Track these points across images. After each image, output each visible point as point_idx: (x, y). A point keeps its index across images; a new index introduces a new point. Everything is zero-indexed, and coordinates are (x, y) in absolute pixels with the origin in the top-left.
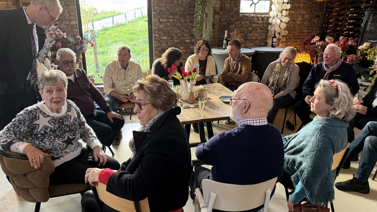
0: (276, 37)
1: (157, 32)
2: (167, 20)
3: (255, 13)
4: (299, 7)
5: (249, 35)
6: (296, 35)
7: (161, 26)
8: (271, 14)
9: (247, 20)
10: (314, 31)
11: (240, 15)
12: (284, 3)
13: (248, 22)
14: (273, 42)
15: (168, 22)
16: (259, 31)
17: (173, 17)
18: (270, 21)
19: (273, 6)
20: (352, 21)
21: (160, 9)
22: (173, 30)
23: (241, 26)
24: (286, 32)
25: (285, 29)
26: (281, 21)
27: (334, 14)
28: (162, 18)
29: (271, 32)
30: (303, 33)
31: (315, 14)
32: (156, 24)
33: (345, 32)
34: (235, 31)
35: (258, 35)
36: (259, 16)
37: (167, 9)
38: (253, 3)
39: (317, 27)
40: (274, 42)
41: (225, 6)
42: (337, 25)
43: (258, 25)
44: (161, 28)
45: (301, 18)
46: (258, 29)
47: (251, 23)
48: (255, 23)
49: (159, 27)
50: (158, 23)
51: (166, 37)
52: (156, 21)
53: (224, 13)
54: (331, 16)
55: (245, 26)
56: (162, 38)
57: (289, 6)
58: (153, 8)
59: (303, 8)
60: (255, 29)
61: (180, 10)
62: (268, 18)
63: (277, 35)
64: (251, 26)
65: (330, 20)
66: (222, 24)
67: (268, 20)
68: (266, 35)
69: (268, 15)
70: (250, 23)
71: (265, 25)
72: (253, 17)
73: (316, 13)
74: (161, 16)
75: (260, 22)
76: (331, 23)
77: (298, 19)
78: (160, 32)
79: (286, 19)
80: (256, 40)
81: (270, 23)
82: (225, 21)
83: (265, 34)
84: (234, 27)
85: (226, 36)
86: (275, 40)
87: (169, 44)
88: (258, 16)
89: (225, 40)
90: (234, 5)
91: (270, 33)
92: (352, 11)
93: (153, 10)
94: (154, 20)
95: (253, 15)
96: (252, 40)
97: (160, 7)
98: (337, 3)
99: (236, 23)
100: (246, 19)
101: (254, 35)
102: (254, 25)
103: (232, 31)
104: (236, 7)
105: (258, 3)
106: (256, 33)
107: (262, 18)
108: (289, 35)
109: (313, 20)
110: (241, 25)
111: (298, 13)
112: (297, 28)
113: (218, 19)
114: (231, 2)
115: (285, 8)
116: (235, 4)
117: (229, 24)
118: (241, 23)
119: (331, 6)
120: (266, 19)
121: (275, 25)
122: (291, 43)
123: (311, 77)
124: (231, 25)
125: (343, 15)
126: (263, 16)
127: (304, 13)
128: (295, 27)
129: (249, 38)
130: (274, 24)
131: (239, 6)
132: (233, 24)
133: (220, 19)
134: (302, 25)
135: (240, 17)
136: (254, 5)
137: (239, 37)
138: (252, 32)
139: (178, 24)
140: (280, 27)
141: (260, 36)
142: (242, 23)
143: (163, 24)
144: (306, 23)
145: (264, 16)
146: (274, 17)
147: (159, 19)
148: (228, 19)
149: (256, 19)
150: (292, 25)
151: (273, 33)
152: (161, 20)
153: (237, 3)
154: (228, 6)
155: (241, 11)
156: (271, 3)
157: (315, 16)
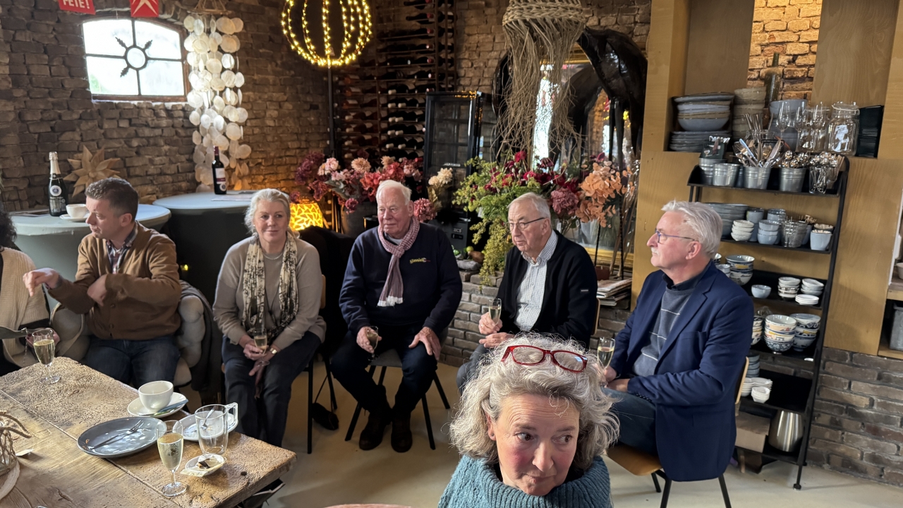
0: (222, 166)
3: (140, 97)
4: (264, 83)
5: (138, 162)
6: (272, 154)
8: (192, 99)
9: (121, 117)
10: (313, 144)
11: (94, 101)
12: (224, 70)
13: (124, 124)
14: (215, 180)
16: (166, 148)
18: (194, 117)
19: (193, 78)
20: (397, 120)
23: (104, 134)
24: (244, 149)
25: (241, 142)
26: (227, 121)
27: (350, 102)
29: (204, 150)
30: (288, 149)
31: (306, 102)
33: (388, 146)
34: (87, 154)
35: (164, 159)
36: (157, 106)
38: (129, 66)
39: (318, 133)
40: (220, 180)
41: (29, 71)
42: (363, 129)
43: (158, 132)
45: (276, 112)
46: (162, 142)
47: (135, 125)
48: (147, 125)
53: (31, 95)
54: (345, 107)
55: (115, 135)
57: (239, 80)
59: (274, 85)
60: (151, 143)
62: (186, 111)
63: (223, 159)
64: (137, 135)
65: (347, 118)
66: (32, 129)
67: (187, 117)
68: (190, 160)
69: (184, 104)
70: (131, 124)
71: (180, 131)
72: (138, 108)
73: (309, 99)
75: (164, 123)
76: (348, 124)
77: (268, 113)
79: (239, 115)
80: (162, 174)
81: (196, 124)
82: (42, 120)
83: (187, 156)
84: (78, 138)
85: (54, 169)
86: (220, 173)
88: (154, 104)
89: (54, 183)
90: (64, 70)
91: (202, 154)
92: (392, 95)
95: (136, 103)
96: (150, 175)
98: (352, 77)
99: (85, 126)
100: (115, 113)
101: (151, 161)
102: (147, 132)
103: (75, 152)
104: (72, 76)
105: (145, 66)
106: (158, 156)
107: (167, 110)
108: (254, 156)
109: (304, 115)
110: (102, 131)
111: (266, 96)
112: (270, 138)
113: (12, 116)
114: (50, 60)
115: (231, 85)
116: (69, 67)
117: (56, 129)
118: (101, 127)
119: (341, 83)
120: (181, 114)
121: (210, 132)
122: (262, 177)
123: (354, 274)
124: (63, 132)
125: (373, 103)
126: (169, 105)
127: (280, 99)
128: (265, 135)
129: (138, 172)
130: (207, 127)
131: (85, 74)
132: (74, 130)
133: (20, 116)
134: (281, 130)
135: (96, 109)
136: (131, 72)
137: (104, 171)
138: (142, 152)
140: (224, 134)
141: (171, 162)
142: (106, 126)
144: (290, 124)
145: (173, 106)
146: (202, 110)
148: (52, 115)
149: (148, 113)
150: (257, 131)
151: (211, 152)
153: (74, 61)
154: (40, 71)
155: (94, 90)
156: (187, 70)
157: (307, 107)
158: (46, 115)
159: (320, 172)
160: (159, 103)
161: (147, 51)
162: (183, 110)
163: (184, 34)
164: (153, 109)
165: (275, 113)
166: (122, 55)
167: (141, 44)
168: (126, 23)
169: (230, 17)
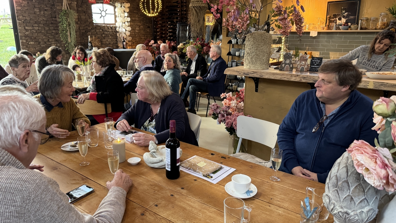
0: (125, 42)
1: (24, 38)
2: (33, 28)
3: (104, 24)
4: (135, 20)
5: (104, 40)
6: (137, 40)
7: (27, 33)
8: (117, 25)
9: (100, 29)
10: (148, 38)
11: (94, 25)
12: (125, 17)
14: (123, 45)
15: (33, 29)
16: (111, 37)
17: (37, 25)
18: (117, 29)
19: (117, 19)
20: (171, 30)
21: (25, 19)
22: (39, 36)
23: (96, 33)
24: (130, 38)
25: (129, 36)
26: (126, 30)
27: (159, 26)
28: (27, 26)
30: (141, 39)
31: (147, 26)
32: (22, 31)
33: (168, 38)
35: (110, 40)
36: (108, 26)
37: (31, 18)
38: (102, 16)
39: (150, 35)
41: (81, 17)
42: (162, 33)
43: (109, 33)
44: (27, 34)
48: (106, 31)
49: (26, 33)
50: (24, 31)
51: (33, 43)
52: (22, 28)
53: (81, 23)
54: (157, 27)
55: (99, 33)
56: (29, 43)
57: (129, 19)
58: (17, 17)
59: (138, 21)
60: (107, 36)
61: (43, 20)
62: (115, 28)
63: (125, 40)
64: (104, 34)
65: (158, 30)
66: (81, 31)
67: (115, 29)
69: (115, 26)
70: (102, 31)
71: (114, 33)
72: (104, 26)
74: (26, 24)
75: (110, 30)
76: (158, 32)
77: (136, 28)
78: (27, 38)
79: (129, 29)
80: (110, 44)
81: (118, 31)
82: (83, 29)
83: (116, 40)
85: (89, 40)
87: (36, 48)
89: (89, 43)
90: (88, 17)
91: (120, 39)
92: (170, 23)
93: (18, 19)
94: (20, 28)
95: (104, 25)
97: (24, 16)
98: (159, 18)
99: (92, 31)
100: (99, 28)
102: (106, 33)
104: (90, 18)
105: (105, 16)
107: (111, 27)
108: (133, 40)
109: (146, 29)
111: (136, 24)
112: (137, 36)
114: (85, 15)
115: (127, 21)
116: (89, 16)
117: (86, 31)
118: (96, 31)
119: (156, 20)
120: (114, 28)
121: (121, 33)
122: (134, 46)
124: (88, 32)
125: (165, 26)
126: (111, 26)
127: (139, 25)
128: (135, 35)
129: (104, 43)
130: (121, 32)
131: (92, 18)
132: (90, 32)
133: (79, 28)
134: (140, 33)
135: (95, 26)
137: (97, 42)
138: (105, 38)
139: (43, 31)
140: (125, 34)
141: (112, 41)
142: (97, 31)
143: (29, 31)
144: (142, 32)
146: (119, 27)
147: (24, 27)
148: (85, 28)
149: (106, 28)
150: (133, 33)
151: (122, 38)
152: (26, 28)
153: (90, 15)
154: (83, 17)
155: (94, 22)
156: (116, 17)
157: (147, 27)
158: (84, 28)
159: (150, 44)
160: (109, 25)
161: (106, 12)
162: (115, 27)
163: (115, 7)
164: (107, 27)
165: (138, 29)
166: (100, 13)
167: (105, 10)
168: (101, 5)
169: (127, 3)
